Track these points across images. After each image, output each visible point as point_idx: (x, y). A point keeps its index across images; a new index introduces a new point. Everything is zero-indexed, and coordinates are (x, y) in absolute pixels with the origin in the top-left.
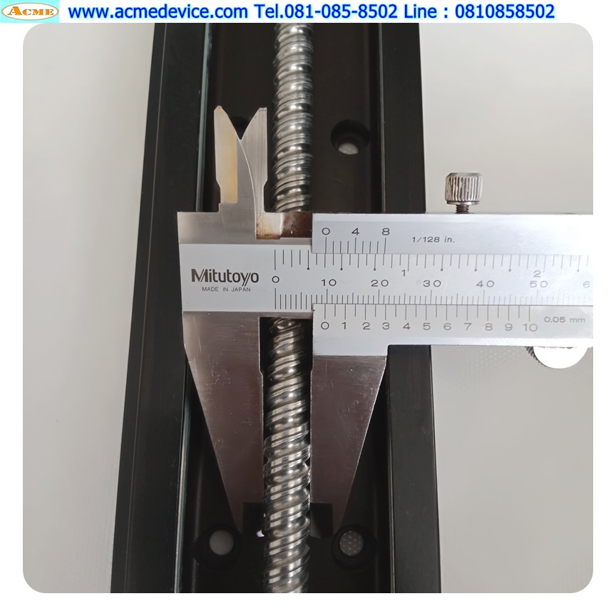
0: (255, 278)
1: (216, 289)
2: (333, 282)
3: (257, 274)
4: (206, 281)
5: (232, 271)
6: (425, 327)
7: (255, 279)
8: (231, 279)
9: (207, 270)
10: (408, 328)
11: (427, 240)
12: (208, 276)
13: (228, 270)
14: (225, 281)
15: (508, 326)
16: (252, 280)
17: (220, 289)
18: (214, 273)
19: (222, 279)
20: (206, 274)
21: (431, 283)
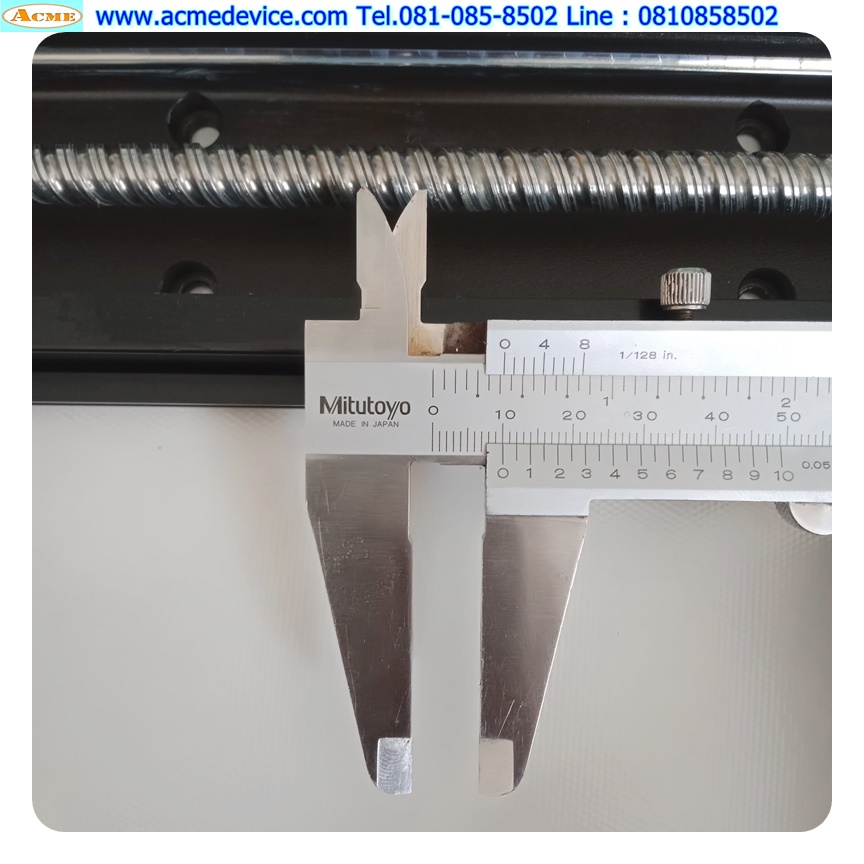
0: (404, 407)
1: (352, 424)
2: (511, 414)
3: (407, 403)
4: (340, 412)
5: (375, 399)
6: (641, 475)
7: (405, 410)
8: (373, 409)
9: (340, 398)
10: (617, 476)
11: (640, 356)
12: (343, 405)
13: (369, 398)
14: (364, 413)
15: (753, 474)
16: (401, 411)
17: (358, 424)
18: (351, 402)
19: (361, 410)
20: (339, 402)
21: (644, 416)
